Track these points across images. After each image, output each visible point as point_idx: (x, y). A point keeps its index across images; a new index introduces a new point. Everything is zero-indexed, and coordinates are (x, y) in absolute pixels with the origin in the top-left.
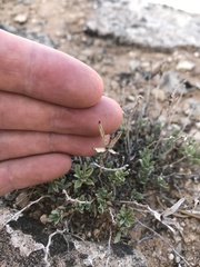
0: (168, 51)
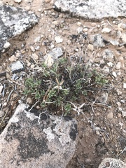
0: (98, 21)
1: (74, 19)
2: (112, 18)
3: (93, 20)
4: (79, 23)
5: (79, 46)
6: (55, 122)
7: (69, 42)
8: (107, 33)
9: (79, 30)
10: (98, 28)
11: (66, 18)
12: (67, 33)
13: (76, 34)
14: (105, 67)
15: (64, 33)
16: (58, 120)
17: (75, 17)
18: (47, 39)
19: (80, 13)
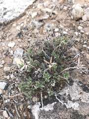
0: (24, 14)
1: (9, 25)
2: (30, 6)
3: (21, 16)
4: (14, 25)
5: (28, 37)
6: (67, 94)
7: (19, 40)
8: (36, 16)
9: (18, 28)
10: (28, 18)
11: (3, 29)
12: (12, 36)
13: (19, 32)
14: (56, 34)
15: (11, 38)
16: (67, 91)
17: (8, 24)
18: (4, 51)
19: (9, 18)
